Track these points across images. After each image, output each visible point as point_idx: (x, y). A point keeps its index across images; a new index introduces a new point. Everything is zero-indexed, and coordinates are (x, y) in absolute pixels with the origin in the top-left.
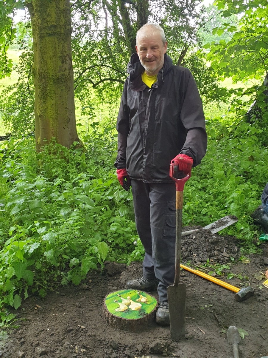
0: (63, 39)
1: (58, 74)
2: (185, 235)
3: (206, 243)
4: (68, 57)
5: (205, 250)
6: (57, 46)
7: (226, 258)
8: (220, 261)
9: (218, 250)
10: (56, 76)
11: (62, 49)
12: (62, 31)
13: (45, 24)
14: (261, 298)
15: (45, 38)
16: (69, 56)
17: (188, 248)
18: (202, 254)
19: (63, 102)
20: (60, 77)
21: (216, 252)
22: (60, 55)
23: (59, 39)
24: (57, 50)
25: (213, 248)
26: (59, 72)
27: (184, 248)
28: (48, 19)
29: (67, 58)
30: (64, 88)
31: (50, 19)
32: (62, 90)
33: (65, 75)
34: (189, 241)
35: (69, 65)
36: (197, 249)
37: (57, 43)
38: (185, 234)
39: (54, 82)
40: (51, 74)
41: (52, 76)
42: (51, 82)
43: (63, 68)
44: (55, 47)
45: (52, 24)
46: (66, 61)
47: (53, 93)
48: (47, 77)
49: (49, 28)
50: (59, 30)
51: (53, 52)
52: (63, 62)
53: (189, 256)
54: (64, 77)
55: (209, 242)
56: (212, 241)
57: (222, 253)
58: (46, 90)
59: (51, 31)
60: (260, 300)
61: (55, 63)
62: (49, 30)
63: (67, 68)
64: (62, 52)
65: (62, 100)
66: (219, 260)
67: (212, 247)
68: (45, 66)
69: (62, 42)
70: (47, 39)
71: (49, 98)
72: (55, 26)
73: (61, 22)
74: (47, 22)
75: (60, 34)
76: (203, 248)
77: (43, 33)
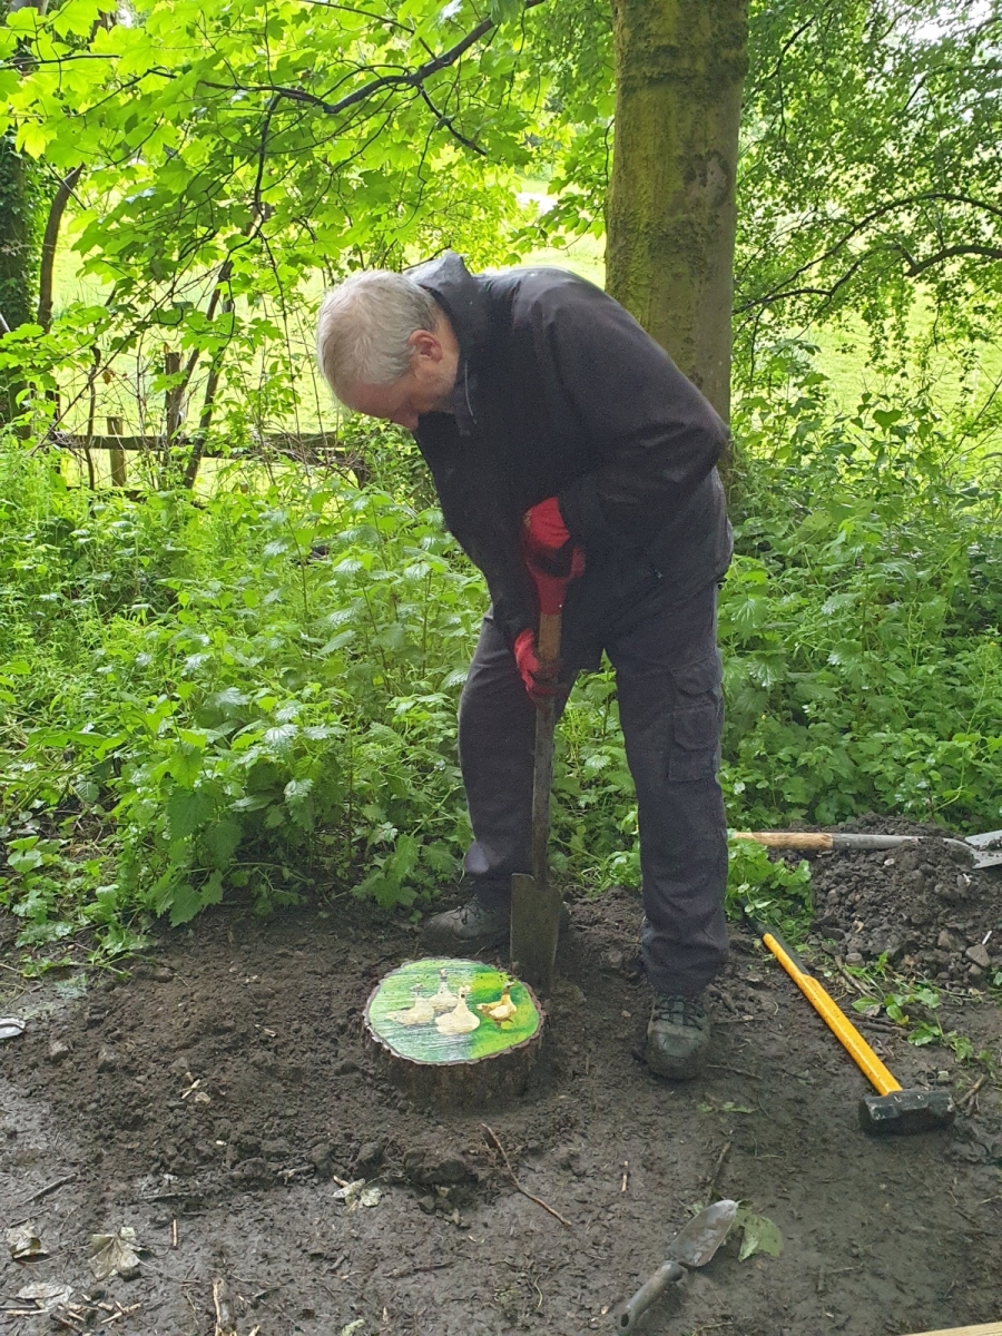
0: (698, 97)
1: (668, 220)
2: (864, 846)
3: (920, 893)
4: (714, 159)
5: (905, 918)
6: (672, 123)
7: (974, 969)
8: (944, 975)
9: (954, 931)
10: (659, 224)
11: (693, 132)
12: (701, 66)
13: (642, 45)
14: (965, 1150)
15: (638, 92)
16: (720, 157)
17: (846, 895)
18: (885, 931)
19: (673, 318)
20: (672, 232)
21: (944, 937)
22: (680, 152)
23: (685, 97)
24: (673, 135)
25: (940, 919)
26: (672, 213)
27: (833, 891)
28: (653, 26)
29: (713, 165)
30: (683, 268)
31: (659, 27)
32: (677, 276)
33: (692, 224)
34: (861, 873)
35: (719, 187)
36: (876, 907)
37: (674, 113)
38: (865, 842)
39: (651, 249)
40: (645, 220)
41: (648, 225)
42: (641, 248)
43: (687, 200)
44: (666, 127)
45: (665, 42)
46: (704, 175)
47: (646, 286)
48: (632, 231)
49: (653, 59)
50: (686, 63)
51: (658, 142)
52: (689, 178)
53: (836, 925)
54: (688, 230)
55: (933, 893)
56: (946, 890)
57: (970, 944)
58: (626, 275)
59: (656, 70)
60: (955, 1153)
61: (660, 180)
62: (653, 65)
63: (709, 201)
64: (689, 144)
65: (671, 313)
66: (942, 967)
67: (936, 916)
68: (631, 192)
69: (694, 108)
70: (645, 95)
71: (631, 301)
72: (671, 51)
73: (698, 35)
74: (648, 36)
75: (690, 78)
76: (898, 909)
77: (634, 77)
